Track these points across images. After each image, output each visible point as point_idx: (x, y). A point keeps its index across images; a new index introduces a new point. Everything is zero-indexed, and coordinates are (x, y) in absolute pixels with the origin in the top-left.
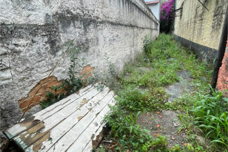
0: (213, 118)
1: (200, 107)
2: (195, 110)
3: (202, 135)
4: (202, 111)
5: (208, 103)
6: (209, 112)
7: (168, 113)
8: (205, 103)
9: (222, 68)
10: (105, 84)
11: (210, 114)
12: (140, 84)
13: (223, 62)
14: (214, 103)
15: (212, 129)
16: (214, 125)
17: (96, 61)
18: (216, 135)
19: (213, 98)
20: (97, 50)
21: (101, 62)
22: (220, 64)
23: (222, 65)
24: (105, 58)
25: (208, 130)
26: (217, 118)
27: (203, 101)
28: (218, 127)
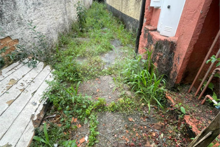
0: (136, 76)
1: (127, 69)
2: (124, 72)
3: (130, 90)
4: (129, 72)
5: (133, 65)
6: (133, 71)
7: (105, 78)
8: (131, 65)
9: (142, 36)
10: (37, 59)
11: (134, 73)
12: (78, 55)
13: (142, 31)
14: (137, 65)
15: (136, 84)
16: (137, 81)
17: (18, 30)
18: (138, 88)
19: (136, 60)
20: (16, 16)
21: (27, 33)
22: (140, 33)
23: (142, 34)
24: (31, 27)
25: (133, 86)
26: (138, 76)
27: (130, 64)
28: (139, 82)
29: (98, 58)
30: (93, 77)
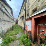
0: (24, 40)
8: (23, 37)
18: (25, 43)
22: (24, 30)
29: (16, 36)
30: (14, 41)
